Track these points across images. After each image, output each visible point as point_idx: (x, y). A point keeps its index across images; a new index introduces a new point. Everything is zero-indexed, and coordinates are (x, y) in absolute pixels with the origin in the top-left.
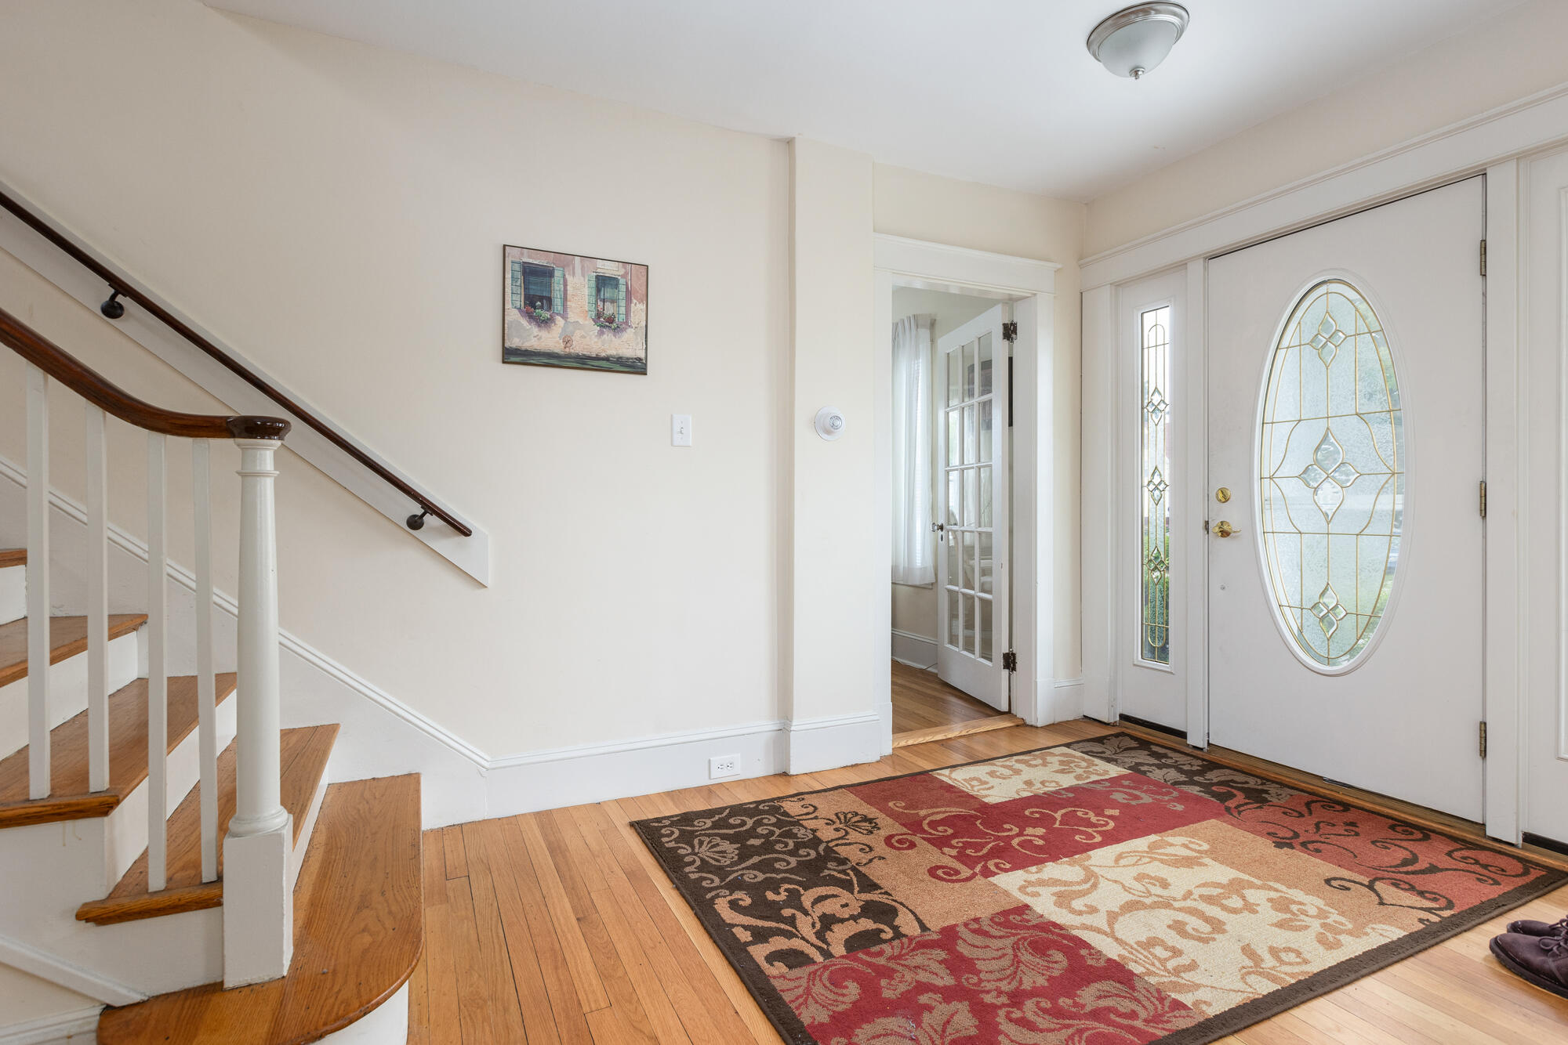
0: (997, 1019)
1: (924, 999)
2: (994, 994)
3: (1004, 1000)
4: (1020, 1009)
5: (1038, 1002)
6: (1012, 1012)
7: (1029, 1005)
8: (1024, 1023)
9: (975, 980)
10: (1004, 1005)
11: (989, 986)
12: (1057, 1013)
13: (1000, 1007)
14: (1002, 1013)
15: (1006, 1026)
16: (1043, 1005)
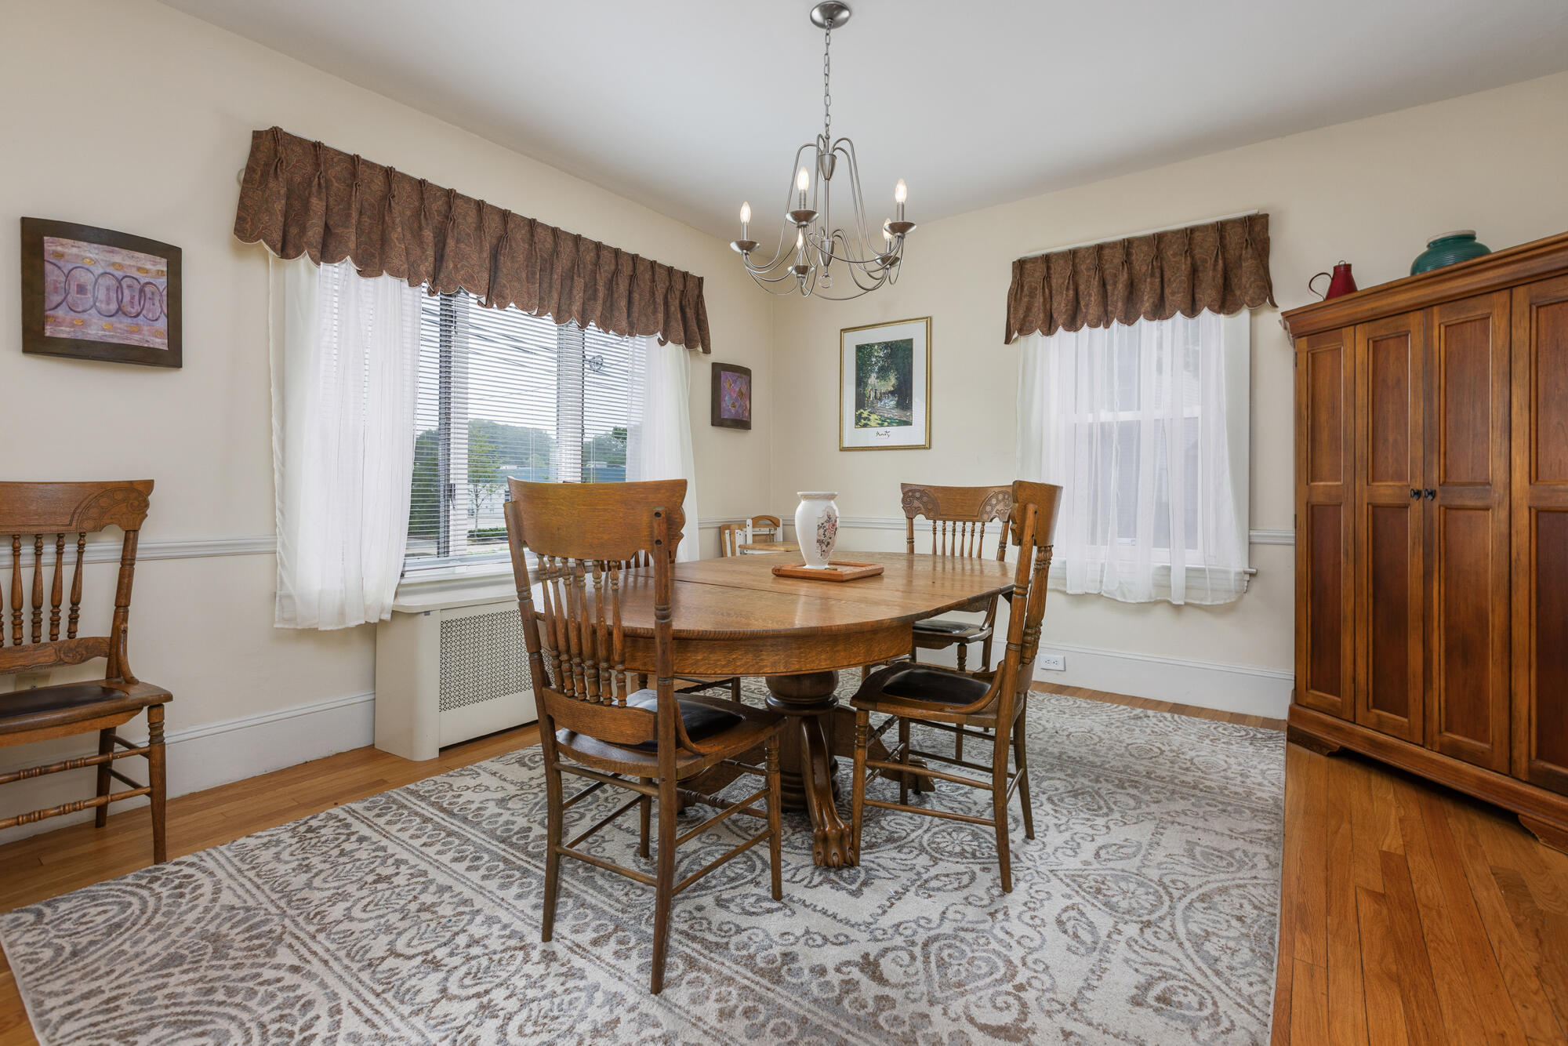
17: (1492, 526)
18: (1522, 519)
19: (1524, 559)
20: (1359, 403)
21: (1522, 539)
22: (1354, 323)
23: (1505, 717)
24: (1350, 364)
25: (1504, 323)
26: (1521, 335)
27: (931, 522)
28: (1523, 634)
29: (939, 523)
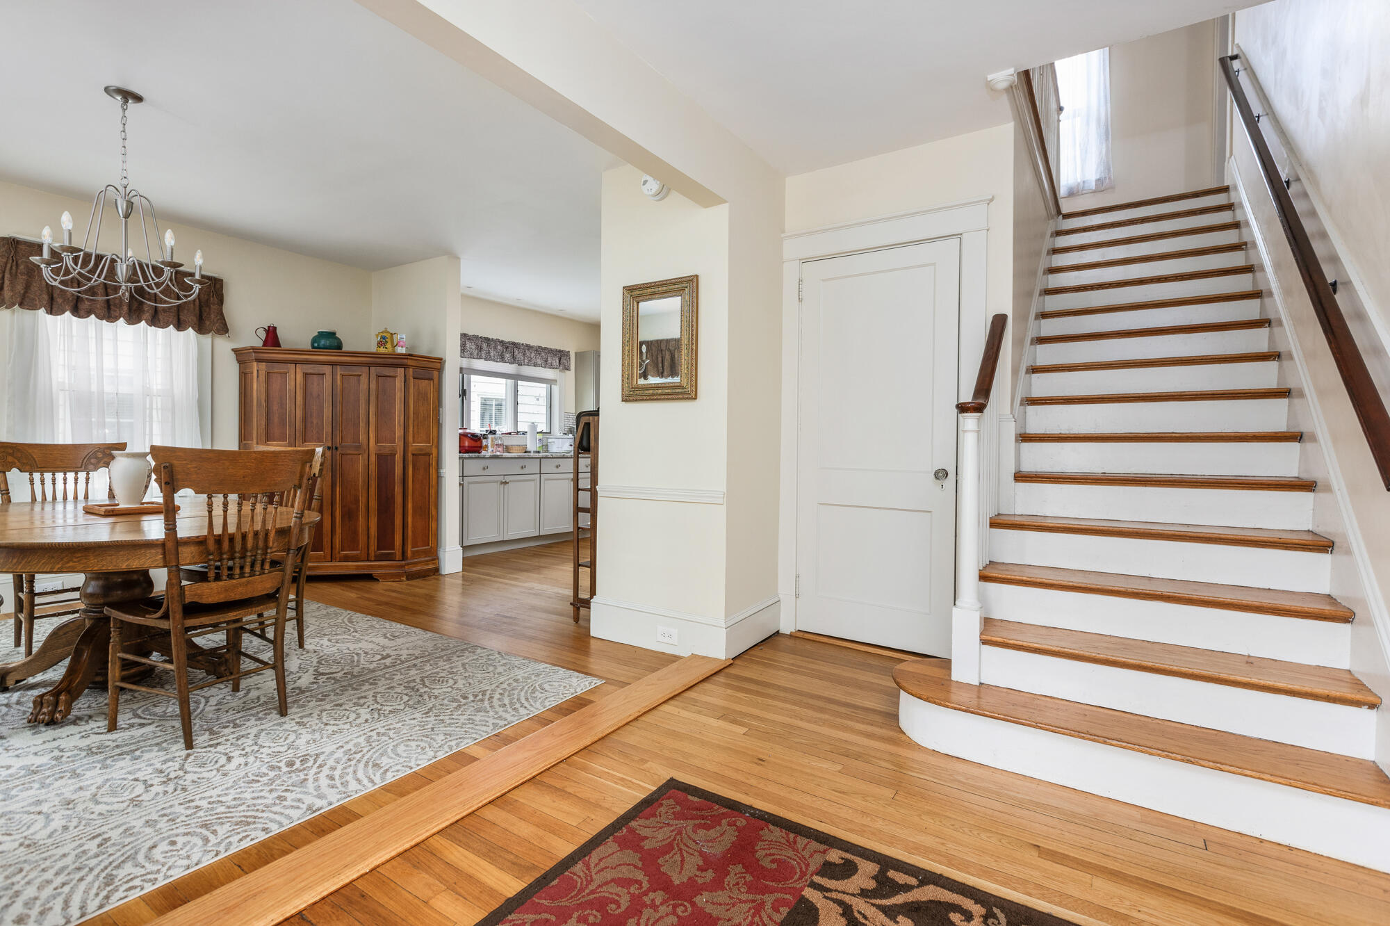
0: (647, 878)
1: (710, 875)
2: (658, 903)
3: (647, 900)
4: (632, 895)
5: (619, 907)
6: (638, 889)
7: (625, 902)
8: (625, 883)
9: (679, 910)
10: (646, 894)
11: (663, 910)
12: (601, 904)
13: (649, 890)
14: (645, 885)
15: (639, 876)
16: (614, 906)
17: (361, 462)
18: (373, 458)
19: (374, 474)
20: (298, 403)
21: (373, 467)
22: (296, 362)
23: (366, 537)
24: (293, 383)
25: (367, 380)
26: (373, 386)
27: (27, 475)
28: (373, 504)
29: (37, 476)
